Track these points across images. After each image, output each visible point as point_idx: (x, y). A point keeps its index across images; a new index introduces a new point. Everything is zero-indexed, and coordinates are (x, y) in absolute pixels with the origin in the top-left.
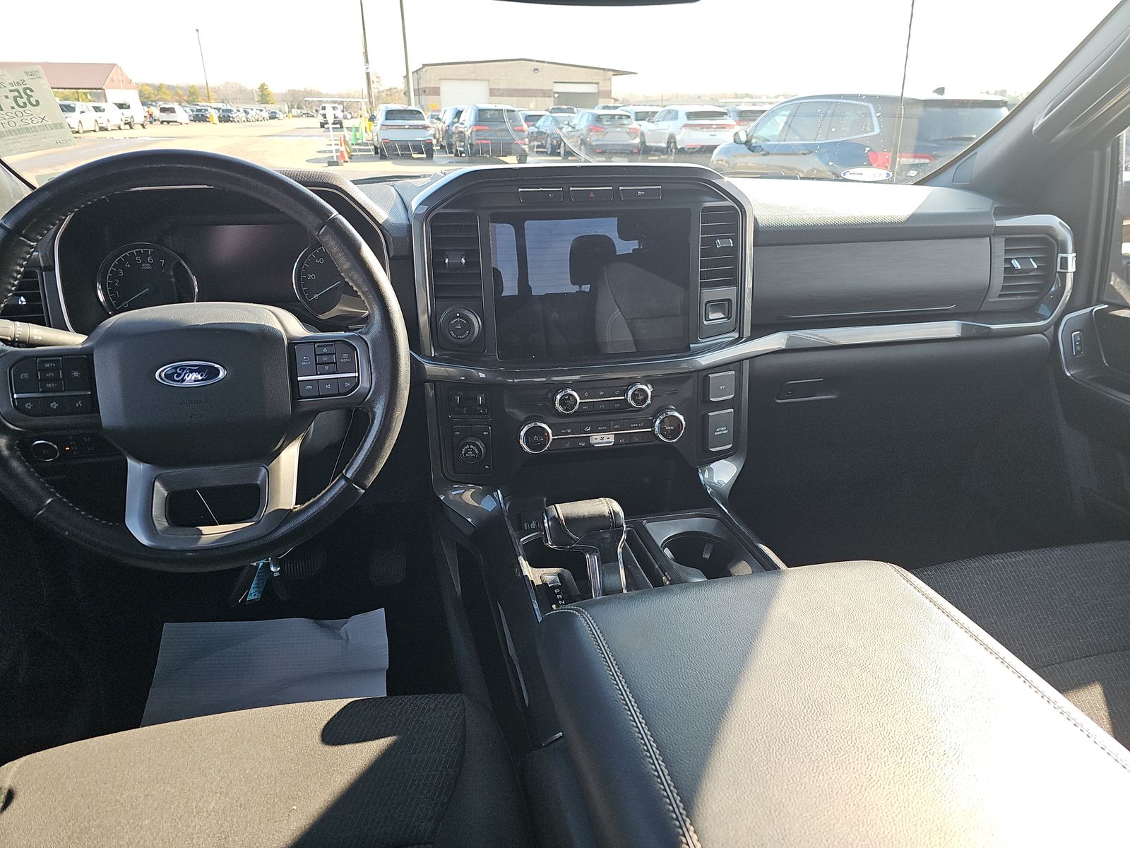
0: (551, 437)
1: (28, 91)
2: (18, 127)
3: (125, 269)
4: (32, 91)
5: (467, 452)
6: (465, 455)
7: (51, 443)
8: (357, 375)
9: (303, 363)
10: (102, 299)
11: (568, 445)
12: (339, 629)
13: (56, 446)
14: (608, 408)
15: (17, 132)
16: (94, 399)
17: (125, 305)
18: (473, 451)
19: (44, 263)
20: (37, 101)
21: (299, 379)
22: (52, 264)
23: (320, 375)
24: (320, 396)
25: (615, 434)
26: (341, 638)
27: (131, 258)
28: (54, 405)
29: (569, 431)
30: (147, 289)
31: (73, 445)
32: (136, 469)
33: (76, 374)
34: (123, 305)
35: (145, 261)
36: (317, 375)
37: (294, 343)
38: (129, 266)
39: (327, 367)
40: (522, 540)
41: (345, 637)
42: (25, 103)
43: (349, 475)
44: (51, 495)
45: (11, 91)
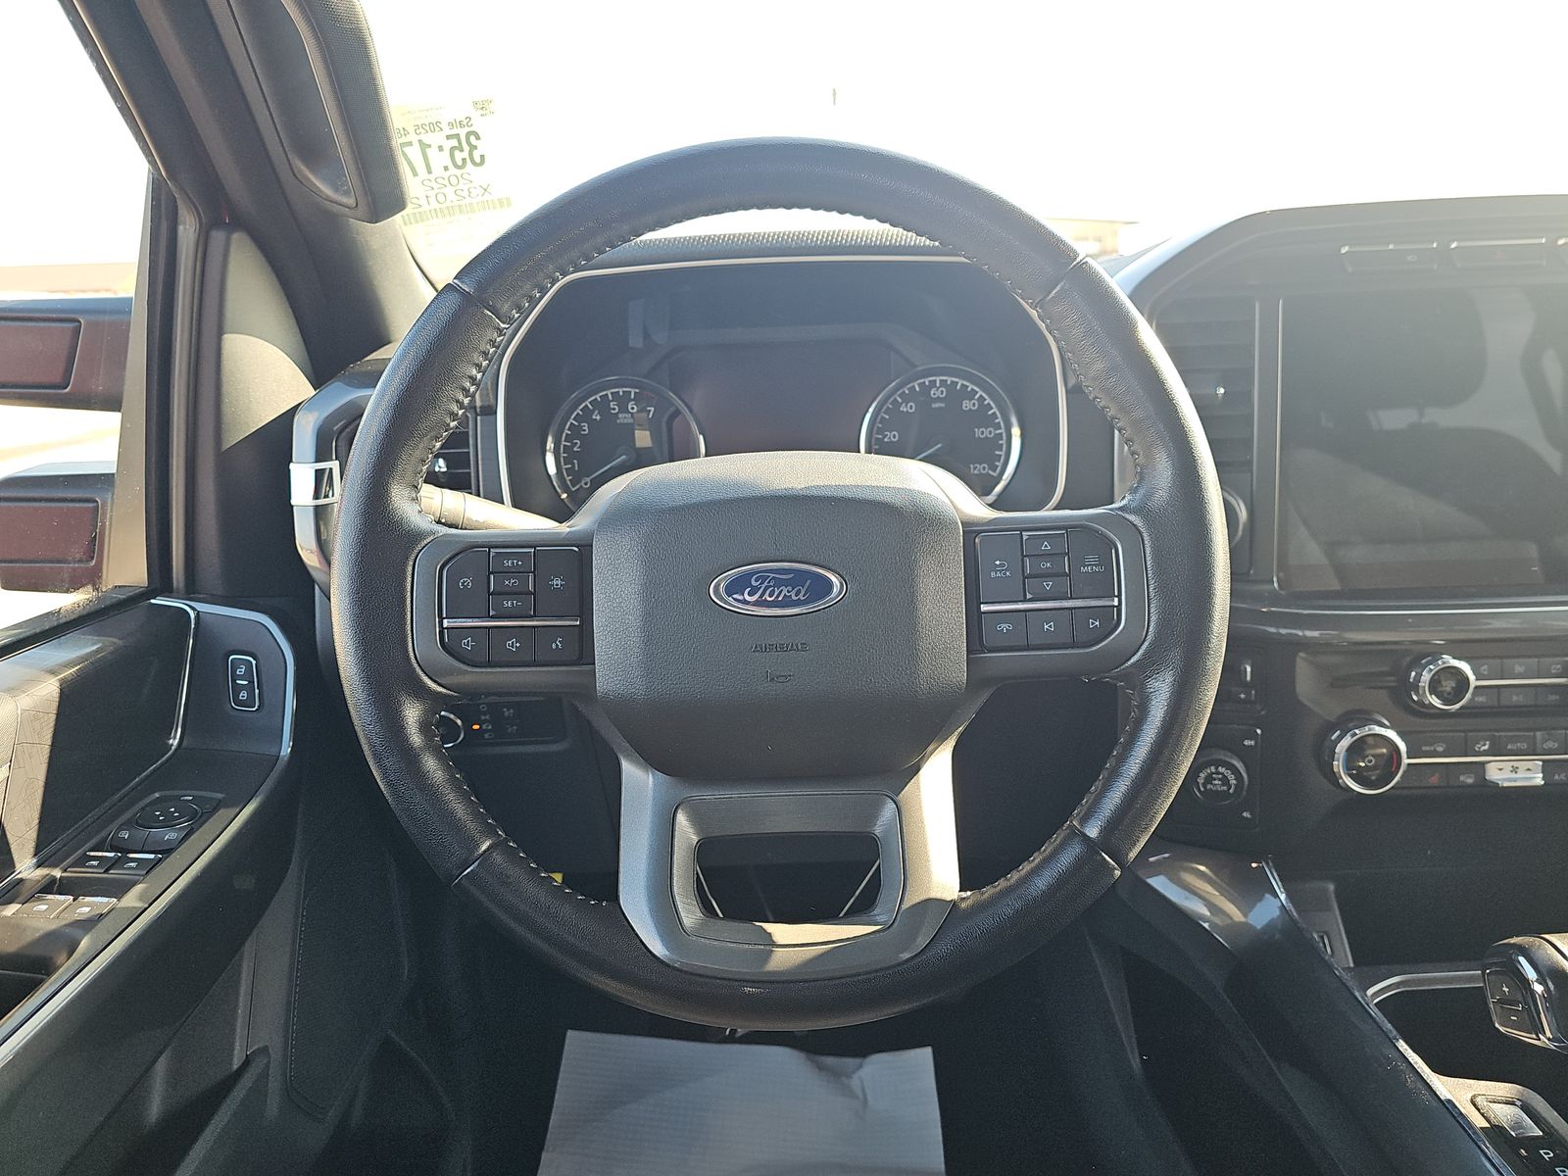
0: (1406, 761)
1: (472, 139)
2: (448, 203)
3: (592, 423)
4: (478, 138)
5: (1209, 779)
6: (1205, 787)
7: (452, 716)
8: (1116, 603)
9: (993, 574)
10: (552, 469)
11: (1434, 780)
12: (849, 1076)
13: (459, 722)
14: (1532, 703)
15: (446, 212)
16: (584, 637)
17: (586, 484)
18: (1225, 780)
19: (482, 401)
20: (482, 157)
21: (984, 608)
22: (492, 401)
23: (1030, 600)
24: (1028, 648)
25: (1543, 761)
26: (848, 1092)
27: (602, 405)
28: (513, 644)
29: (1440, 749)
30: (624, 457)
31: (485, 721)
32: (639, 782)
33: (557, 582)
34: (583, 483)
35: (624, 409)
36: (1025, 600)
37: (972, 530)
38: (598, 418)
39: (1048, 585)
40: (1370, 992)
41: (861, 1096)
42: (464, 160)
43: (1093, 832)
44: (490, 831)
45: (448, 137)
